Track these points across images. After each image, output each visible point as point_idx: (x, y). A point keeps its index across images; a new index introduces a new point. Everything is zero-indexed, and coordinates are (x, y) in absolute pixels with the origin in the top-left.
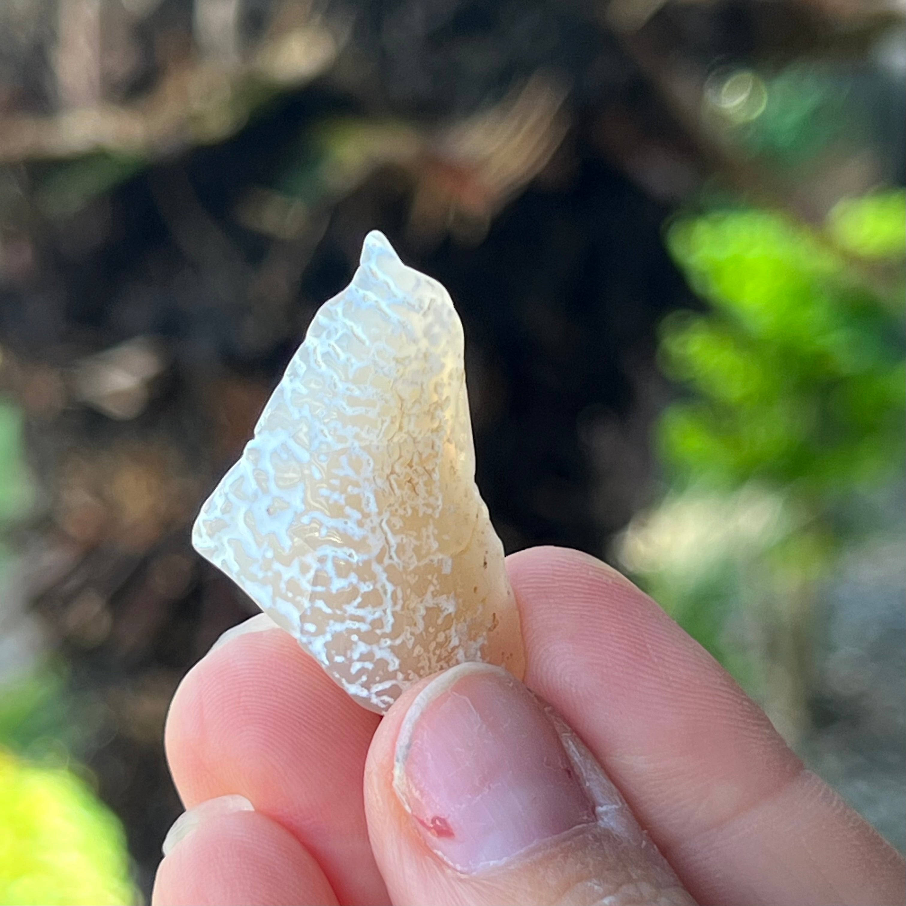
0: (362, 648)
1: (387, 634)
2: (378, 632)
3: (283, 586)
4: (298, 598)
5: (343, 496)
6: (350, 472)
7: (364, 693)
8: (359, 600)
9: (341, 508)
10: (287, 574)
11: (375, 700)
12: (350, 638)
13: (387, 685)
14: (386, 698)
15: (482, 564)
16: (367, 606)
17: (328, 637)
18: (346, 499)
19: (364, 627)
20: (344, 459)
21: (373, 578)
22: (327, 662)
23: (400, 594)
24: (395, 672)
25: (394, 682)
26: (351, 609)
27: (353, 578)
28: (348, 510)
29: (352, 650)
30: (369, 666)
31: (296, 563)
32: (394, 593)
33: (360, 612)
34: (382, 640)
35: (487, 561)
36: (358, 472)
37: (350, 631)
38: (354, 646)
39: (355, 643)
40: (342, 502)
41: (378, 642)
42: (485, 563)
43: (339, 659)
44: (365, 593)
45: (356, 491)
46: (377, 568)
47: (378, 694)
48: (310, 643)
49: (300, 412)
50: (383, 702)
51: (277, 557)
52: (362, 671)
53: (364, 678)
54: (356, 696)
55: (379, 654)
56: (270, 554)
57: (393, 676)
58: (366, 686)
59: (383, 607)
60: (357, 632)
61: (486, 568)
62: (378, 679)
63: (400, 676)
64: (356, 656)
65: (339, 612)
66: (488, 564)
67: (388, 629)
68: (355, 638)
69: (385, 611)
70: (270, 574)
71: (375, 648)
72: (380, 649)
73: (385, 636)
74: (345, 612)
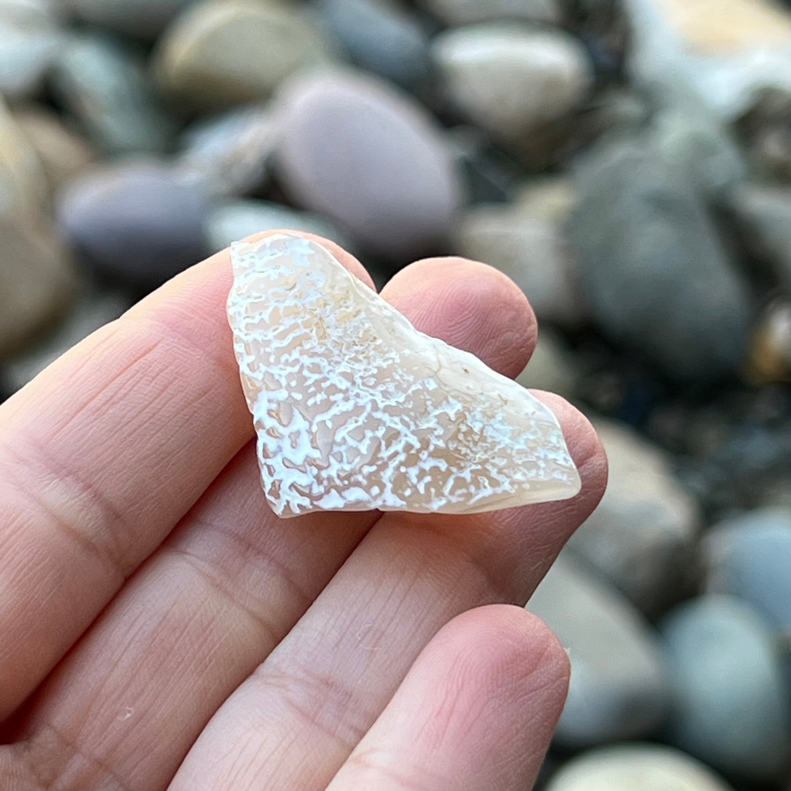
0: (413, 472)
1: (419, 449)
2: (413, 452)
3: (338, 482)
4: (352, 479)
5: (323, 393)
6: (316, 377)
7: (443, 502)
8: (383, 443)
9: (328, 400)
10: (333, 472)
11: (454, 500)
12: (401, 472)
13: (451, 482)
14: (459, 492)
15: (464, 372)
16: (391, 442)
17: (389, 486)
18: (325, 393)
19: (402, 457)
20: (306, 373)
21: (380, 422)
22: (404, 503)
23: (407, 419)
24: (448, 469)
25: (453, 476)
26: (385, 454)
27: (369, 434)
28: (333, 398)
29: (409, 479)
30: (428, 479)
31: (332, 460)
32: (402, 421)
33: (392, 450)
34: (421, 455)
35: (465, 368)
36: (320, 372)
37: (397, 468)
38: (407, 475)
39: (407, 473)
40: (325, 397)
41: (419, 459)
42: (466, 371)
43: (408, 493)
44: (383, 435)
45: (328, 383)
46: (378, 415)
47: (452, 493)
48: (384, 501)
49: (260, 372)
50: (460, 496)
51: (320, 468)
52: (428, 486)
53: (433, 490)
54: (441, 508)
55: (427, 466)
56: (315, 471)
57: (449, 473)
58: (440, 494)
59: (402, 434)
60: (401, 464)
61: (468, 372)
62: (441, 483)
63: (454, 469)
64: (414, 480)
65: (379, 463)
66: (468, 370)
67: (418, 445)
68: (403, 469)
69: (406, 435)
70: (325, 483)
71: (421, 464)
72: (424, 462)
73: (419, 451)
74: (382, 458)
